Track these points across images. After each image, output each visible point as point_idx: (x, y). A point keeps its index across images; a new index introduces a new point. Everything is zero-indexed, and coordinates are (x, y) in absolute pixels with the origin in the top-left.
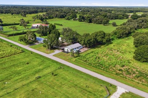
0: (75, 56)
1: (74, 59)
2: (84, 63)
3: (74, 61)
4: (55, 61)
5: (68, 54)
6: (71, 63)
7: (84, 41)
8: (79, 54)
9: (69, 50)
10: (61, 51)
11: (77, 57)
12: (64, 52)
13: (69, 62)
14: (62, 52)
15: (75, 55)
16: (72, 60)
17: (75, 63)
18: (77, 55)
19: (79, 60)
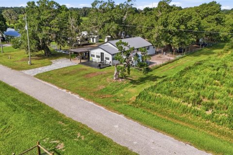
0: (135, 78)
1: (134, 91)
2: (197, 114)
3: (133, 99)
4: (33, 100)
5: (105, 70)
6: (119, 111)
7: (165, 24)
8: (148, 70)
9: (106, 55)
10: (76, 62)
11: (142, 80)
12: (89, 63)
13: (107, 106)
14: (81, 63)
15: (136, 74)
16: (120, 94)
17: (139, 112)
18: (141, 74)
19: (164, 97)
